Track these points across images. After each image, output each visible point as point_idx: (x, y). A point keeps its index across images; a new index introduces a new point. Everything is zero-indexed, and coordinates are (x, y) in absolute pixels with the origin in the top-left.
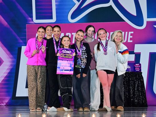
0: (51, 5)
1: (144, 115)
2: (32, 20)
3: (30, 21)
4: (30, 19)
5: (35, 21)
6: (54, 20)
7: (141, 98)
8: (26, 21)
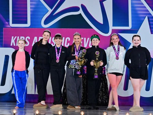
0: (26, 11)
1: (105, 113)
2: (9, 24)
3: (6, 25)
4: (7, 23)
5: (11, 25)
6: (28, 25)
7: (105, 98)
8: (4, 25)
